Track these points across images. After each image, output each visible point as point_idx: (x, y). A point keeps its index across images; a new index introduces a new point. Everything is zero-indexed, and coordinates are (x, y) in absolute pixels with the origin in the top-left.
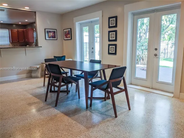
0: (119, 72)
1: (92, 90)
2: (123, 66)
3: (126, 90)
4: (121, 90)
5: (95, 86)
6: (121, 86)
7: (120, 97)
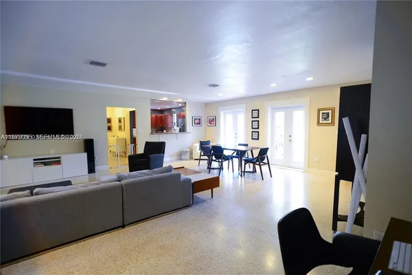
0: (263, 152)
1: (245, 164)
2: (265, 147)
3: (268, 163)
4: (265, 164)
5: (247, 161)
6: (265, 161)
7: (265, 168)
